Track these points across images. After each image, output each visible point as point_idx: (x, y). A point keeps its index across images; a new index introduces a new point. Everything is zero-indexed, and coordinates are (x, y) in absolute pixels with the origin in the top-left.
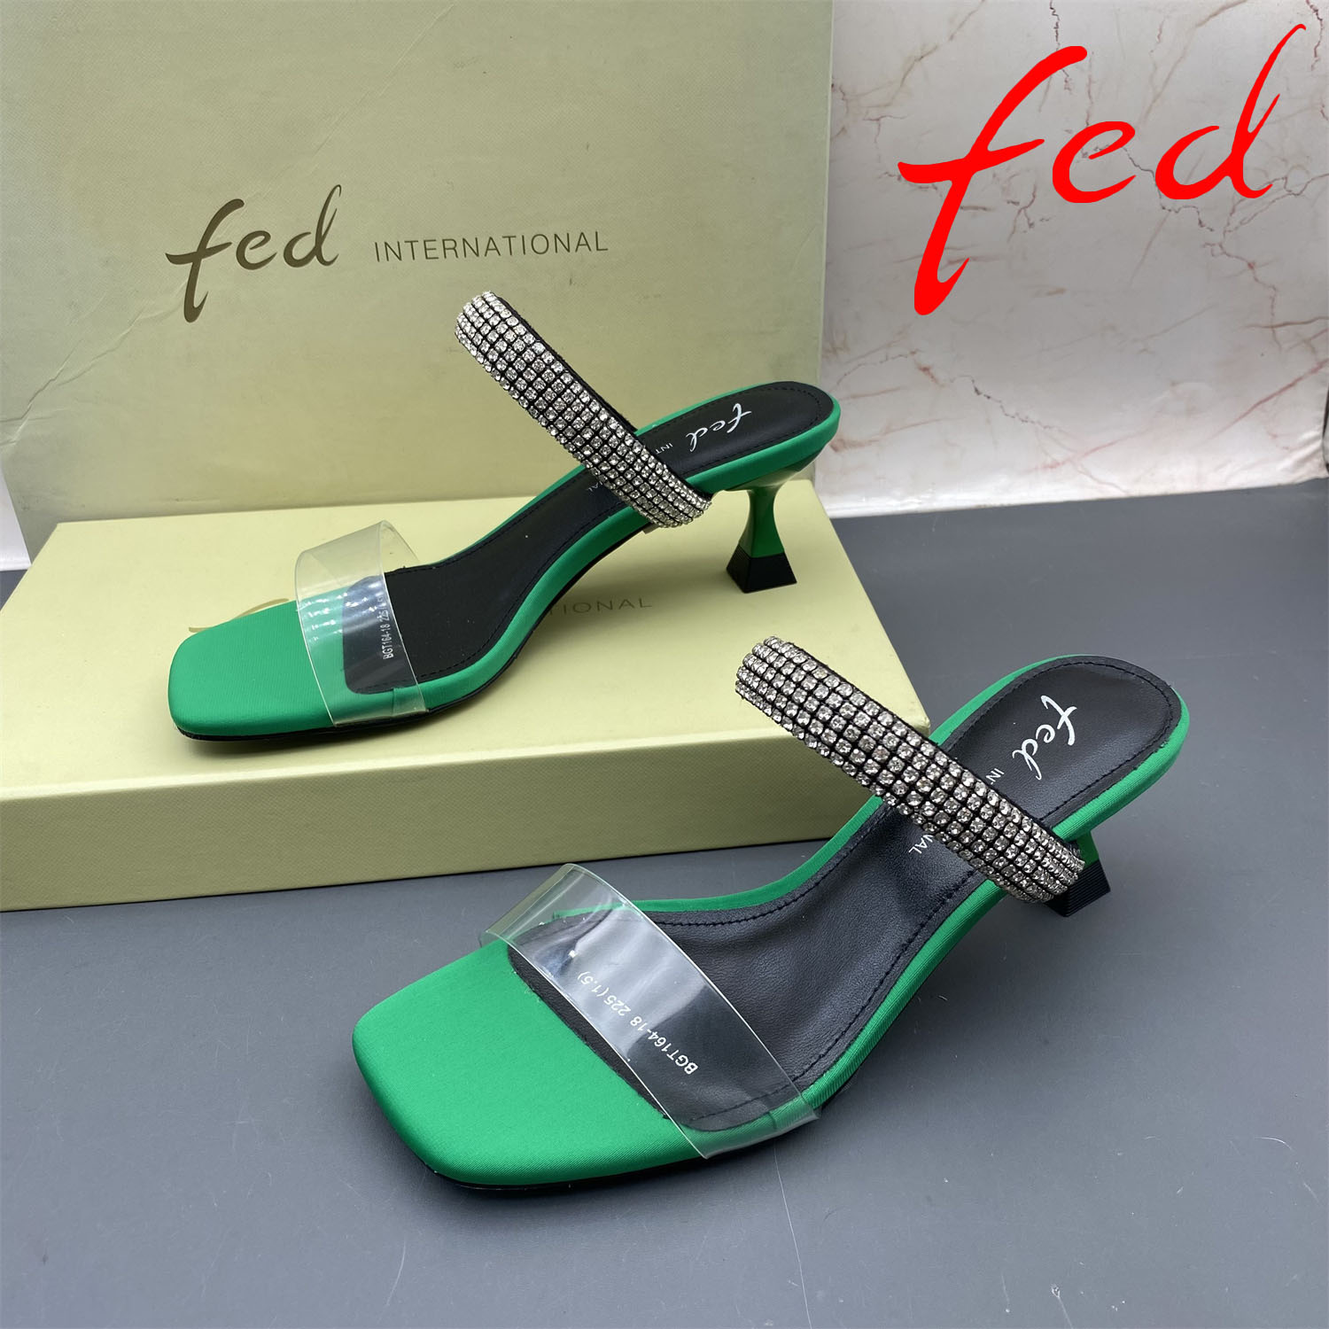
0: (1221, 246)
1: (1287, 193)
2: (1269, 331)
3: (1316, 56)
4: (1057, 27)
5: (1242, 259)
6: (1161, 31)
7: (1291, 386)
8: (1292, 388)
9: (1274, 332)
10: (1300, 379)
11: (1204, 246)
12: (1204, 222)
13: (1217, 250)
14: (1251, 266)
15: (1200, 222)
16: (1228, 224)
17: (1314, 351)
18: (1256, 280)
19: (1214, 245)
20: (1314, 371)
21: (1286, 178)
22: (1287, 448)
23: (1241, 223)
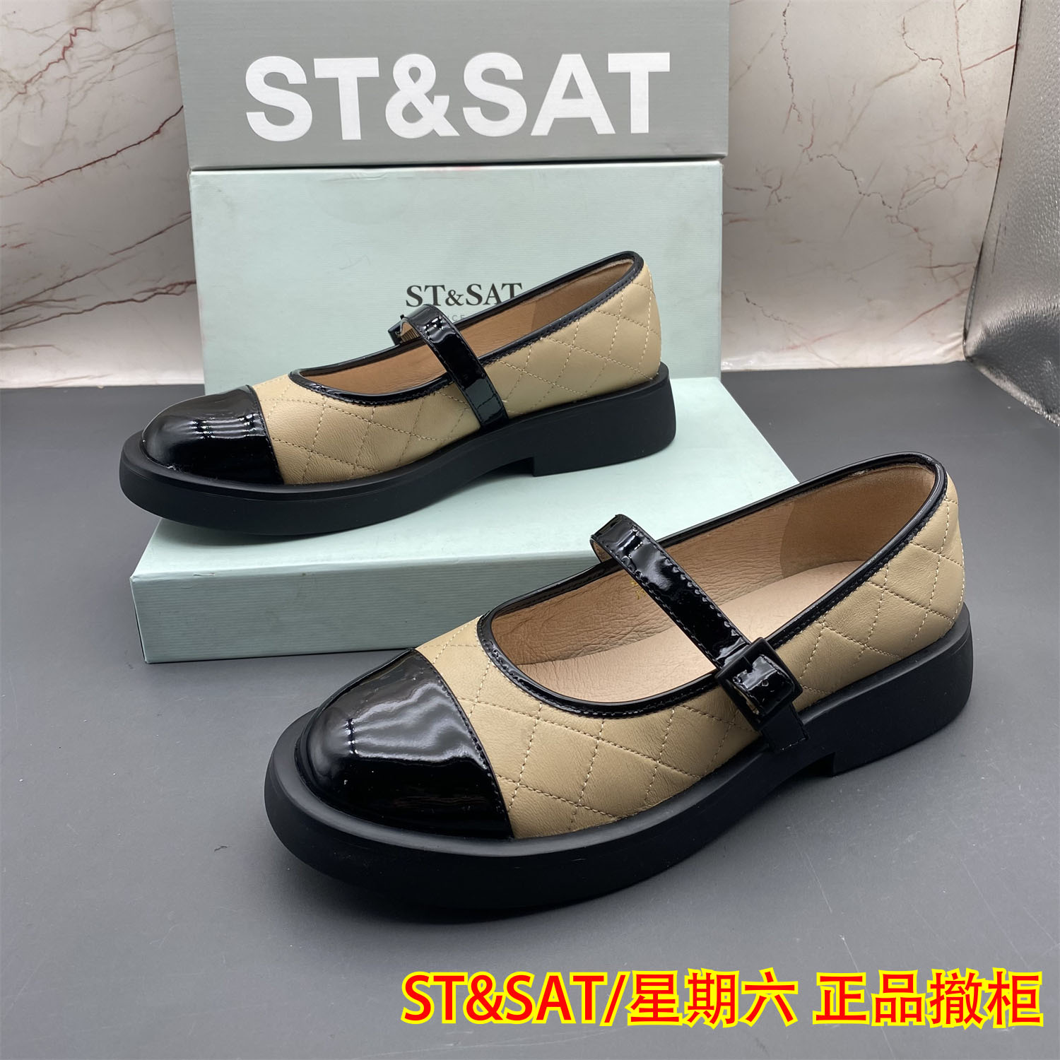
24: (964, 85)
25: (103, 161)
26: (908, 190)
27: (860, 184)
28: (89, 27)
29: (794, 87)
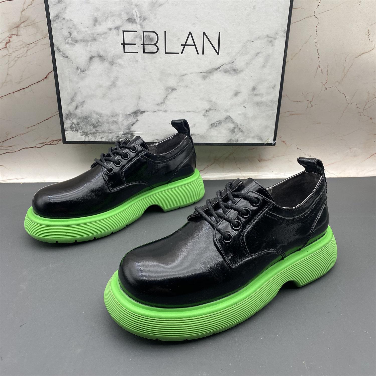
25: (23, 89)
27: (347, 99)
28: (17, 34)
29: (319, 58)
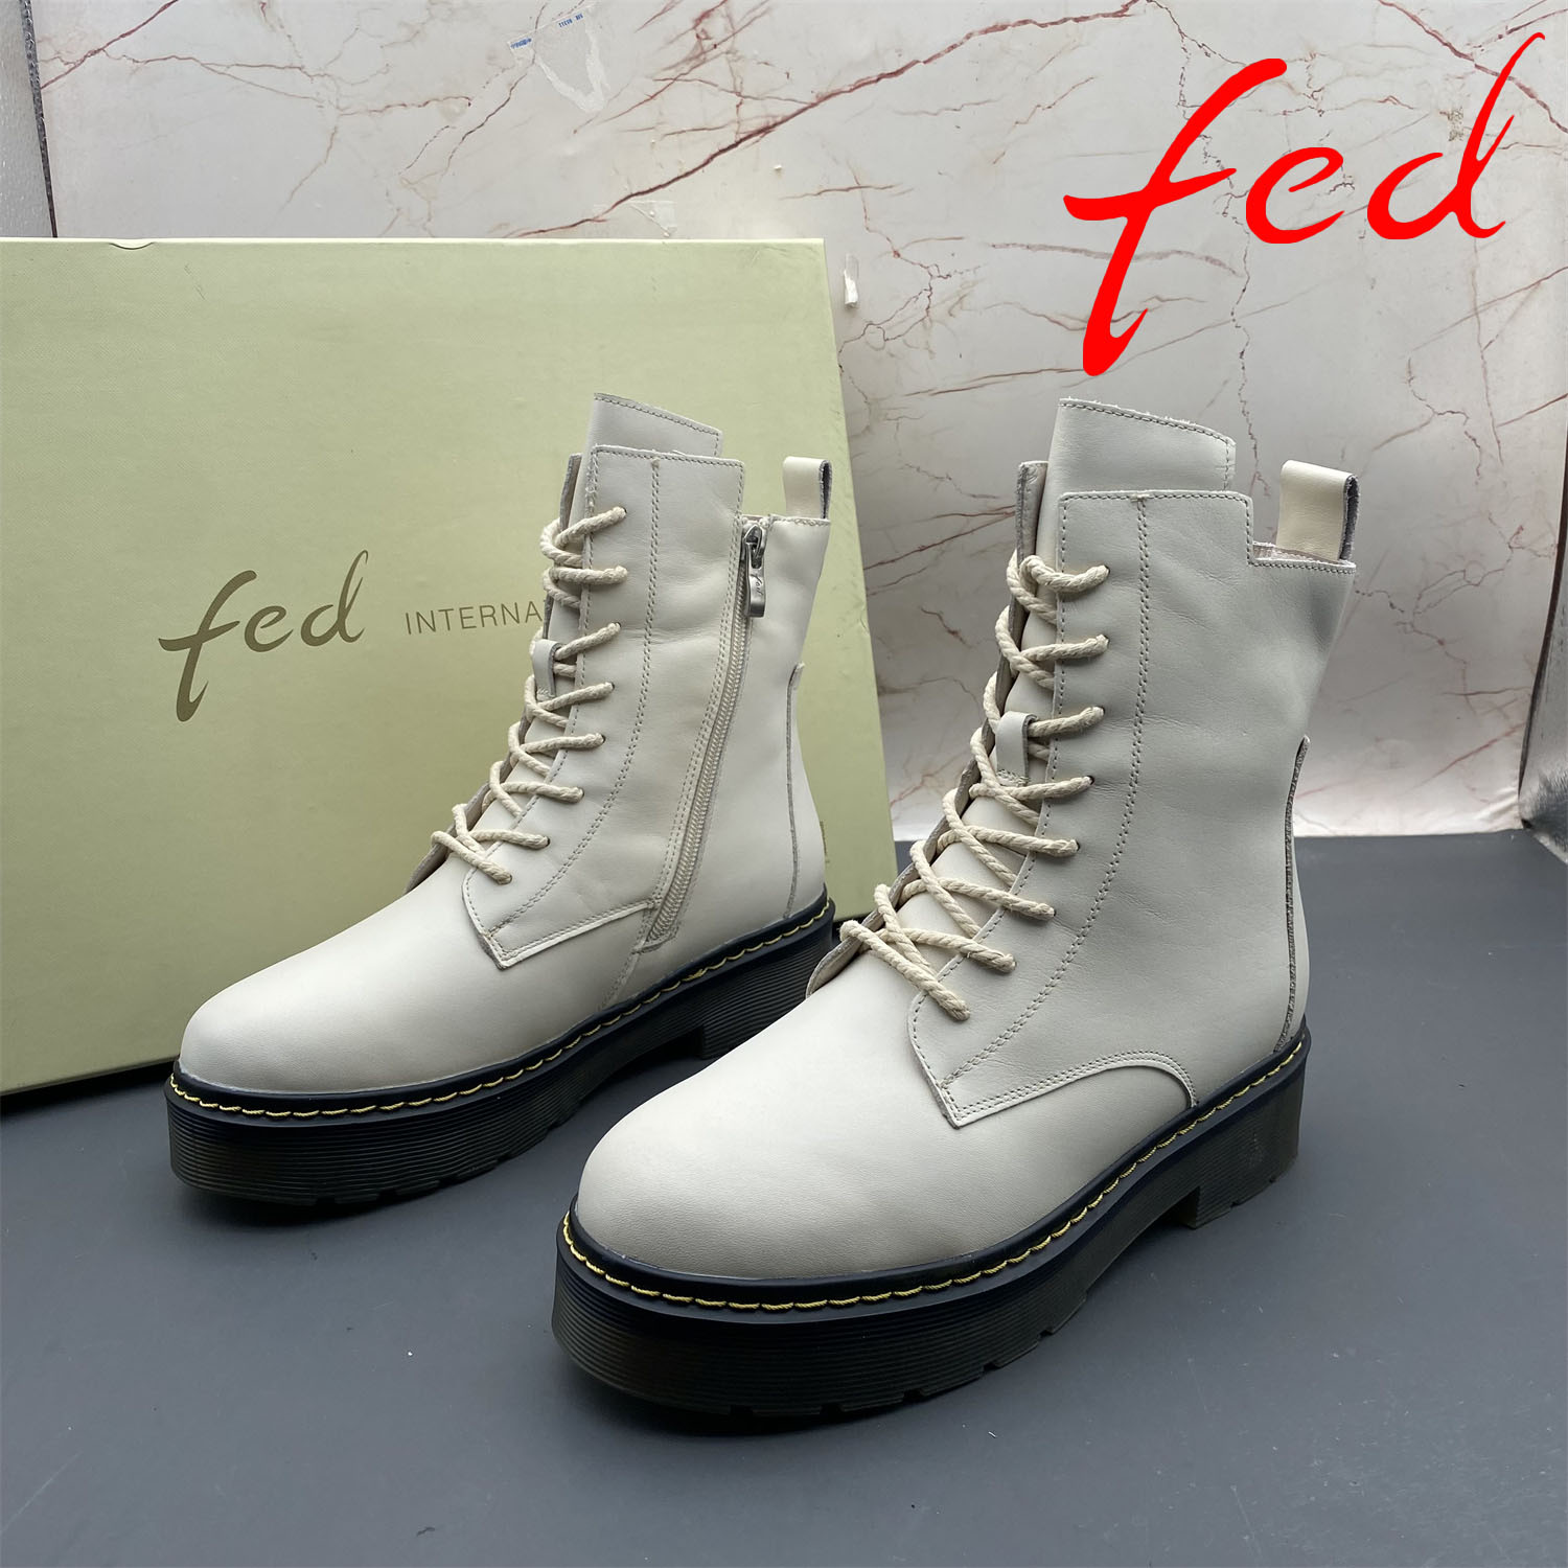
0: (1413, 626)
1: (1465, 583)
2: (1463, 697)
3: (1478, 474)
4: (1255, 448)
5: (1432, 636)
6: (1343, 452)
7: (1486, 746)
8: (1487, 750)
9: (1467, 699)
10: (1495, 741)
11: (1398, 624)
12: (1395, 605)
13: (1409, 627)
14: (1441, 642)
15: (1391, 605)
16: (1417, 607)
17: (1506, 717)
18: (1447, 654)
19: (1405, 624)
20: (1508, 734)
21: (1464, 571)
22: (1484, 801)
23: (1429, 606)
24: (1500, 448)
26: (1425, 589)
